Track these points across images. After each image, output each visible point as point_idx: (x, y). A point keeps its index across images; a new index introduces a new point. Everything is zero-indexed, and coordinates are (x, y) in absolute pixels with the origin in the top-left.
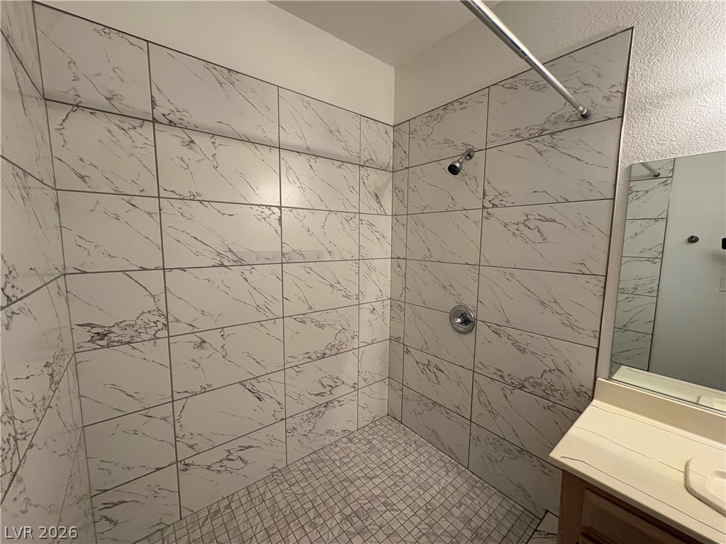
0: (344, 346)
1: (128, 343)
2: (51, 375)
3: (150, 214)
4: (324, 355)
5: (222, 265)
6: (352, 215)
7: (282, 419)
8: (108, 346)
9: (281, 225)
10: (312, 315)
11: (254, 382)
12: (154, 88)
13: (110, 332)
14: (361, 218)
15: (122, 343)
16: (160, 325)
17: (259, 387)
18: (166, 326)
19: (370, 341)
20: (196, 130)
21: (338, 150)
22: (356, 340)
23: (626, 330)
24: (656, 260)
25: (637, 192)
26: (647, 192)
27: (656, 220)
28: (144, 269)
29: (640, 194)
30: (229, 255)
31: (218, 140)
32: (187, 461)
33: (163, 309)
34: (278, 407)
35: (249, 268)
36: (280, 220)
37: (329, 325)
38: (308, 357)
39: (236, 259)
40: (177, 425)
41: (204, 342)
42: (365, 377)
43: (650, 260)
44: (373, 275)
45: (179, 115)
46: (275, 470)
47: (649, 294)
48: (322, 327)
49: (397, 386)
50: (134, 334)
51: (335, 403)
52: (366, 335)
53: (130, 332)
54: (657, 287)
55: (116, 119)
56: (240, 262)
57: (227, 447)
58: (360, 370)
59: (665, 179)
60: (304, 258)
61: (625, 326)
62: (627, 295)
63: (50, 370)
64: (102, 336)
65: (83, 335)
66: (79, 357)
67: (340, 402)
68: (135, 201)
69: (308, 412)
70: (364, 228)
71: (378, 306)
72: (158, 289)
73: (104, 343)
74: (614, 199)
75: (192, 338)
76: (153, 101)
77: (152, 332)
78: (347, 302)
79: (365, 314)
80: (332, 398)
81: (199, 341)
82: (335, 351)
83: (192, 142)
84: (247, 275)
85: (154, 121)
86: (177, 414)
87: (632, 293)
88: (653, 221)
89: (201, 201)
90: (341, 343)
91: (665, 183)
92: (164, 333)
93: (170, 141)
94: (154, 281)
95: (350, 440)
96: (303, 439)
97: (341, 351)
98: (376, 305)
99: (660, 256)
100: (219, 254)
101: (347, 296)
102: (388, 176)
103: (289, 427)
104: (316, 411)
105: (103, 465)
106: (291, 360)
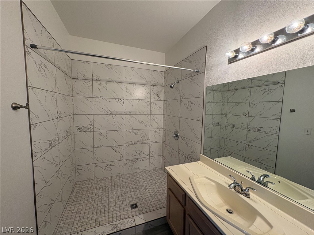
0: (144, 142)
1: (85, 131)
2: (67, 133)
3: (91, 101)
4: (137, 143)
5: (107, 114)
6: (148, 101)
7: (123, 160)
8: (81, 132)
9: (124, 104)
10: (133, 131)
11: (114, 147)
12: (93, 72)
13: (81, 128)
14: (151, 101)
15: (83, 131)
16: (92, 128)
17: (116, 149)
18: (93, 128)
19: (154, 142)
20: (102, 81)
21: (143, 81)
22: (149, 140)
23: (267, 150)
24: (278, 119)
25: (271, 90)
26: (274, 90)
27: (278, 102)
28: (89, 114)
29: (272, 91)
30: (109, 112)
31: (107, 83)
32: (96, 164)
33: (93, 124)
34: (122, 156)
35: (114, 115)
36: (124, 103)
37: (139, 134)
38: (132, 143)
39: (111, 113)
40: (94, 154)
41: (102, 134)
42: (152, 153)
43: (276, 119)
44: (156, 120)
45: (98, 78)
46: (120, 174)
47: (275, 134)
48: (136, 134)
49: (164, 158)
50: (86, 129)
51: (141, 159)
52: (153, 139)
53: (85, 129)
54: (279, 131)
55: (85, 81)
56: (112, 114)
57: (107, 163)
58: (150, 151)
59: (281, 84)
60: (131, 113)
61: (266, 148)
62: (267, 134)
63: (67, 132)
64: (80, 129)
65: (76, 128)
66: (75, 133)
67: (142, 159)
68: (88, 99)
69: (131, 160)
70: (152, 105)
71: (158, 130)
72: (92, 119)
73: (80, 131)
74: (204, 97)
75: (99, 132)
76: (93, 76)
77: (90, 129)
78: (145, 128)
79: (152, 132)
80: (139, 157)
81: (100, 133)
82: (141, 143)
83: (101, 84)
84: (114, 117)
85: (93, 80)
86: (94, 151)
87: (269, 134)
88: (276, 103)
89: (102, 98)
90: (143, 140)
91: (281, 86)
92: (92, 130)
93: (96, 84)
94: (91, 117)
95: (145, 172)
96: (129, 168)
97: (143, 143)
98: (157, 130)
99: (280, 118)
100: (106, 111)
101: (146, 126)
102: (162, 88)
103: (125, 163)
104: (134, 160)
105: (78, 159)
106: (126, 143)
